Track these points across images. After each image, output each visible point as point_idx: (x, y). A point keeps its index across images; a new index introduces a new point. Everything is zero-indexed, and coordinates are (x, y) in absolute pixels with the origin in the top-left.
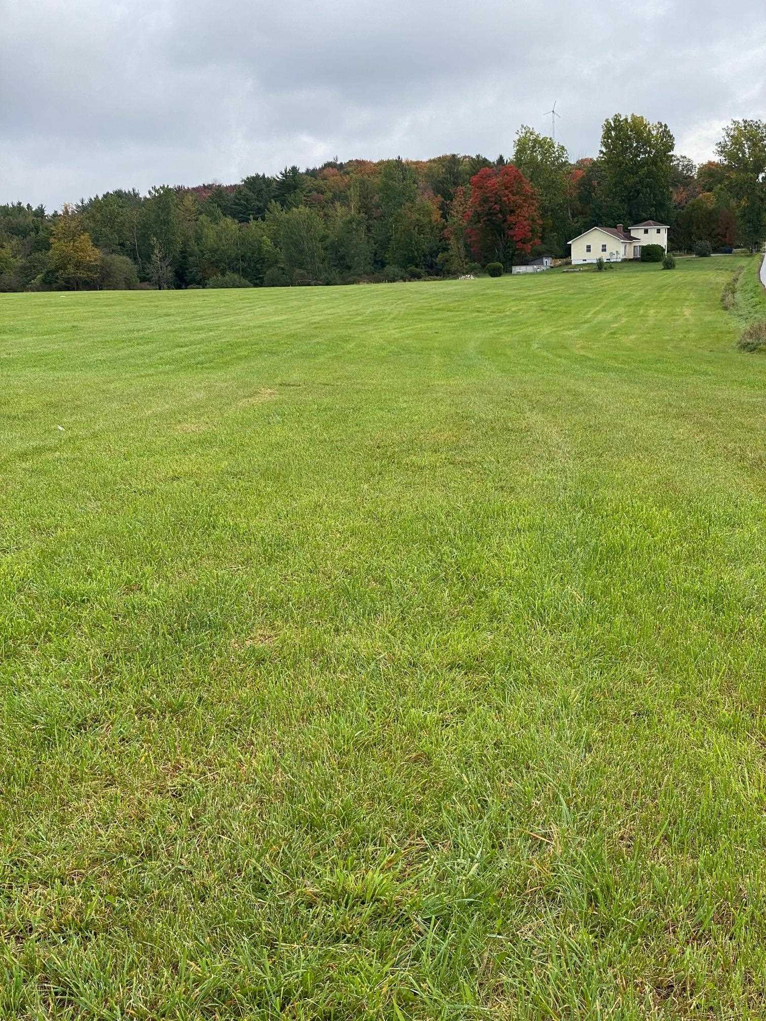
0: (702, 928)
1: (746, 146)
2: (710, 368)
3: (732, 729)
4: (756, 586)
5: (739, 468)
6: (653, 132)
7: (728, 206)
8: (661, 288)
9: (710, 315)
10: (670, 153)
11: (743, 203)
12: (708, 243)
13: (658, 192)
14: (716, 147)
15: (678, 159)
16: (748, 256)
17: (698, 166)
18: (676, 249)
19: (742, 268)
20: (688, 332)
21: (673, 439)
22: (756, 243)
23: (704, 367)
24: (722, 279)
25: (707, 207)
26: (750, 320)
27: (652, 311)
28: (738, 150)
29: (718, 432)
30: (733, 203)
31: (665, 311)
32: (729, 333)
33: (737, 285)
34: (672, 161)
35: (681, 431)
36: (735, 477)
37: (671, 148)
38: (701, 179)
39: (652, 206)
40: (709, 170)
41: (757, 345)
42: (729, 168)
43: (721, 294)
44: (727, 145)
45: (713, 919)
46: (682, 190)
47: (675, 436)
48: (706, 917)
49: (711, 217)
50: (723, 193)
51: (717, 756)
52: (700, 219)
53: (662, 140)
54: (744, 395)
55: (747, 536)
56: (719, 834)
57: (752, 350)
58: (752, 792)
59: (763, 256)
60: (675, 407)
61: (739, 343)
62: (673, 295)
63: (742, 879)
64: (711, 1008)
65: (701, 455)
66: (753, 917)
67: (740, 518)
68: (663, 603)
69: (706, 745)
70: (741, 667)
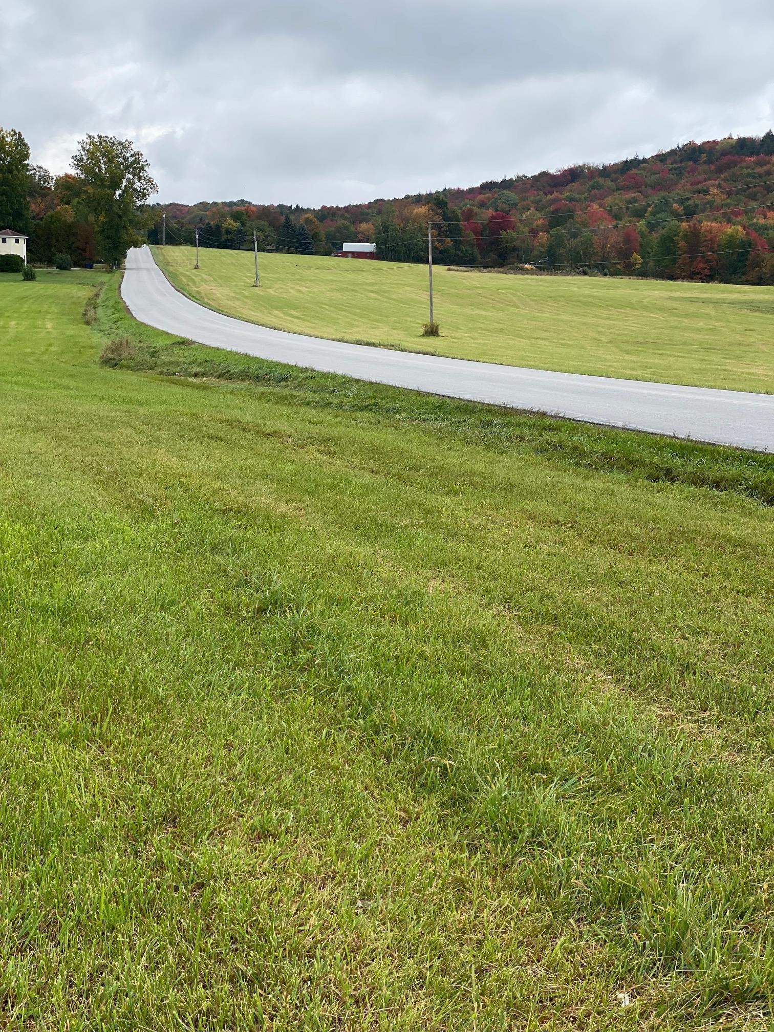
0: (28, 940)
1: (102, 161)
2: (72, 382)
3: (72, 739)
4: (105, 598)
5: (95, 482)
6: (7, 139)
7: (86, 221)
8: (22, 299)
9: (73, 329)
10: (25, 162)
11: (101, 218)
12: (68, 256)
13: (15, 201)
14: (73, 160)
15: (34, 169)
16: (109, 272)
17: (55, 178)
18: (36, 261)
19: (103, 283)
20: (50, 345)
21: (30, 453)
22: (116, 260)
23: (65, 381)
24: (83, 293)
25: (66, 220)
26: (111, 335)
27: (13, 323)
28: (94, 164)
29: (76, 446)
30: (91, 218)
31: (26, 323)
32: (92, 347)
33: (99, 301)
34: (27, 170)
35: (39, 444)
36: (91, 491)
37: (27, 156)
38: (58, 191)
39: (9, 214)
40: (66, 183)
41: (118, 361)
42: (85, 182)
43: (83, 309)
44: (83, 159)
45: (39, 928)
46: (40, 200)
47: (32, 450)
48: (32, 928)
49: (70, 230)
50: (81, 207)
51: (55, 768)
52: (59, 232)
53: (16, 148)
54: (104, 410)
55: (99, 547)
56: (51, 844)
57: (114, 366)
58: (87, 799)
59: (124, 273)
60: (34, 421)
61: (101, 358)
62: (34, 307)
63: (71, 885)
64: (31, 1017)
65: (57, 468)
66: (79, 922)
67: (93, 532)
68: (9, 619)
69: (45, 758)
70: (84, 676)
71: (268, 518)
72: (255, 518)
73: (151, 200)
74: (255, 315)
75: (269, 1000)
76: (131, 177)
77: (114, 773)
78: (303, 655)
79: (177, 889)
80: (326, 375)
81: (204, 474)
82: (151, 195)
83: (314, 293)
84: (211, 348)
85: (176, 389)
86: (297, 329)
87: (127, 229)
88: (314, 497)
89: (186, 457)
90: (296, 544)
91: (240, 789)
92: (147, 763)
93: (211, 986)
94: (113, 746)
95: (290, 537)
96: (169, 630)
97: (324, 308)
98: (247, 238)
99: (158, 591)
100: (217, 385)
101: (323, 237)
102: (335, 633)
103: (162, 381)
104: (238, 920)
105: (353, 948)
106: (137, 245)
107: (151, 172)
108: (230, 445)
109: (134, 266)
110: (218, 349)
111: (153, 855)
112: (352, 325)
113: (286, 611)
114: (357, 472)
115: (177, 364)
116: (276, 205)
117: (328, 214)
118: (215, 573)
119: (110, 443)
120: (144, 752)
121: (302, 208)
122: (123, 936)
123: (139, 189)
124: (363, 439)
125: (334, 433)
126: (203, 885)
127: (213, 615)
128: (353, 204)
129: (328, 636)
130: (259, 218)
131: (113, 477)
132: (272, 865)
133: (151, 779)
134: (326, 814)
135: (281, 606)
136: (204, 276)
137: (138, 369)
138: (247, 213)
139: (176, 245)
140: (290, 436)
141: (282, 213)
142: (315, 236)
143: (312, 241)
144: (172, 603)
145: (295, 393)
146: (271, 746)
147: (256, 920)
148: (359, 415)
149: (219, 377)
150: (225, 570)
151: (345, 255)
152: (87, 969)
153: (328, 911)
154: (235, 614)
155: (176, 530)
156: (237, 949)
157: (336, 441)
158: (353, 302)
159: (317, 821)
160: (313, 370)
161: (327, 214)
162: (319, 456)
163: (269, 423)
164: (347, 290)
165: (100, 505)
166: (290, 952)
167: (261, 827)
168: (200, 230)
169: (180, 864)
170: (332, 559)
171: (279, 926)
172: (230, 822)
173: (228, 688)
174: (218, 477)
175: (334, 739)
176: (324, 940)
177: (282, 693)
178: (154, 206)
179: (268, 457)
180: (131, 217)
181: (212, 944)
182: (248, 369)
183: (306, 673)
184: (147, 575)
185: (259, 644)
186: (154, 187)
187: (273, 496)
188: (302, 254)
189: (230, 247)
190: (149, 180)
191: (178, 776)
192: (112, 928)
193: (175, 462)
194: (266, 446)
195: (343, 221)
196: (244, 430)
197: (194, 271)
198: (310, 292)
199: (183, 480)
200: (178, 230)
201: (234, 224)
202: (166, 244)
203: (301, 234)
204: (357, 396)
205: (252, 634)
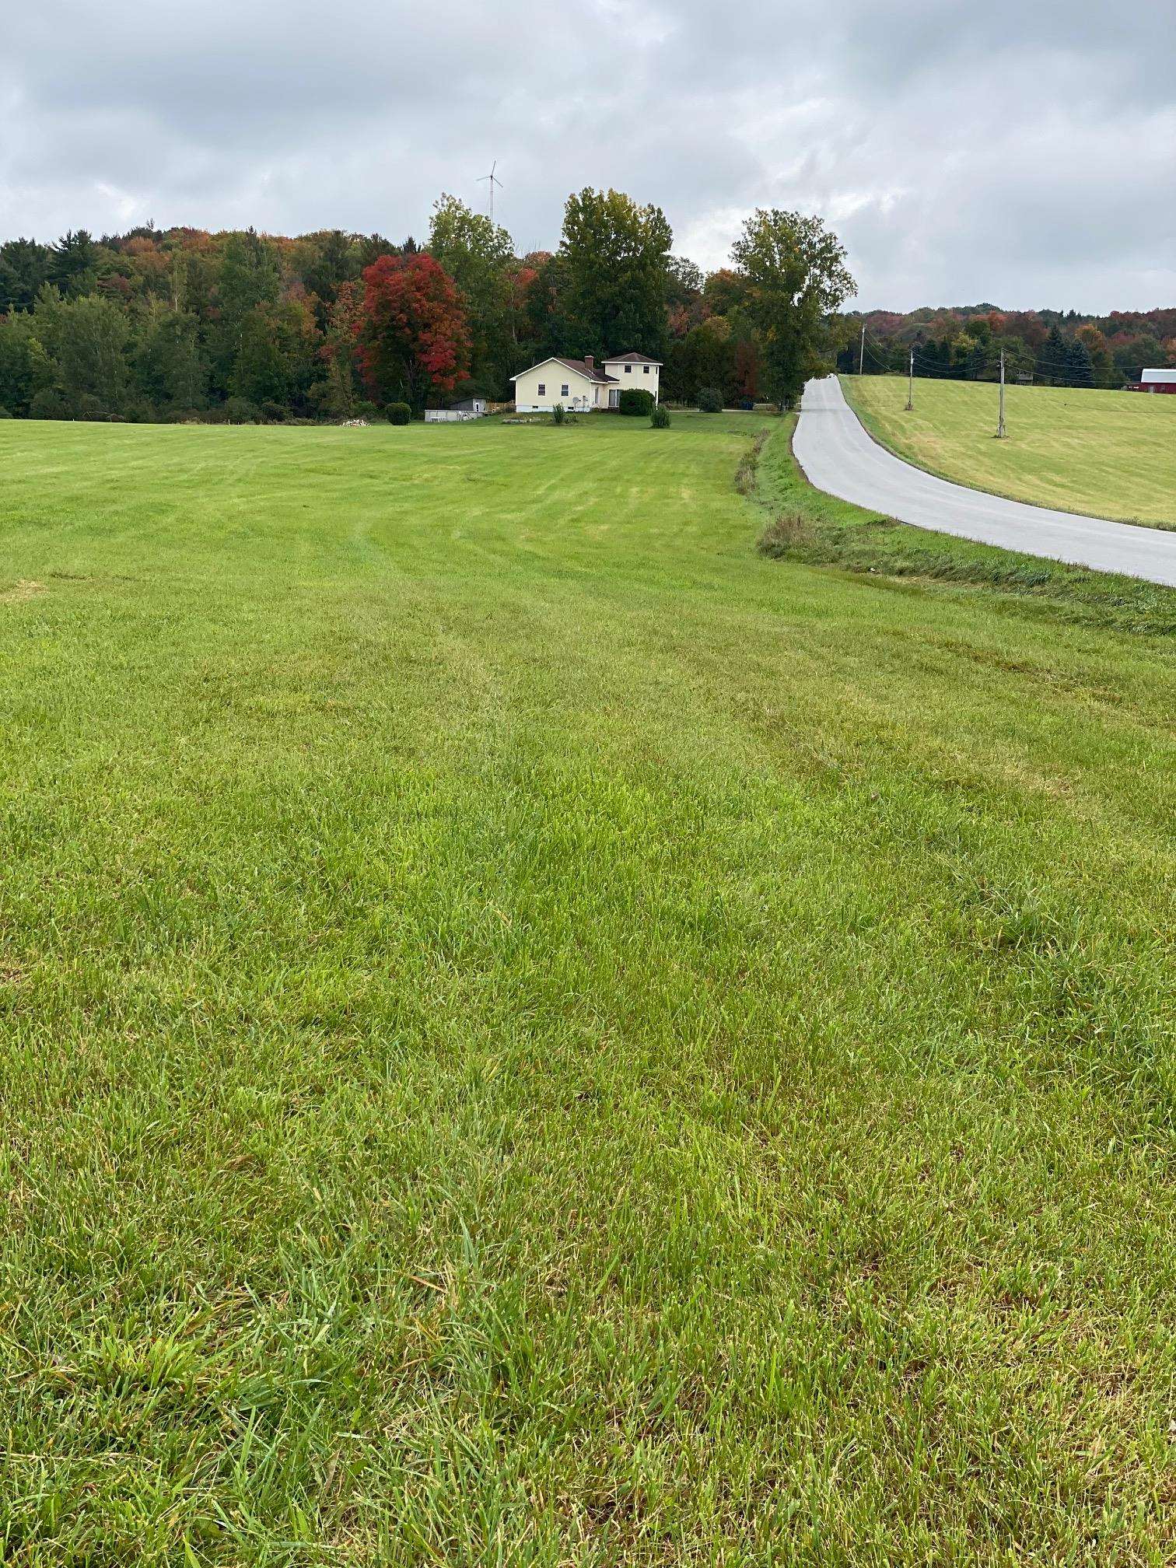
0: (662, 1416)
1: (776, 249)
2: (716, 579)
3: (721, 1118)
4: (766, 908)
5: (751, 731)
6: (640, 219)
7: (748, 337)
8: (649, 455)
9: (720, 500)
10: (664, 253)
11: (770, 335)
12: (719, 392)
13: (646, 310)
14: (733, 249)
15: (677, 263)
16: (776, 416)
17: (706, 276)
18: (672, 399)
19: (766, 432)
20: (687, 523)
21: (657, 683)
22: (788, 397)
23: (707, 578)
24: (737, 446)
25: (718, 339)
26: (776, 510)
27: (634, 490)
28: (765, 255)
29: (723, 675)
30: (756, 335)
31: (652, 490)
32: (747, 528)
33: (759, 458)
34: (667, 265)
35: (670, 671)
36: (745, 744)
37: (667, 244)
38: (710, 296)
39: (638, 331)
40: (722, 283)
41: (785, 548)
42: (750, 281)
43: (736, 470)
44: (748, 247)
45: (677, 1401)
46: (682, 309)
47: (660, 679)
48: (667, 1399)
49: (723, 353)
50: (741, 318)
51: (697, 1158)
52: (707, 356)
53: (654, 232)
54: (764, 622)
55: (758, 831)
56: (693, 1274)
57: (777, 556)
58: (746, 1212)
59: (798, 417)
60: (663, 635)
61: (759, 543)
62: (667, 466)
63: (724, 1342)
64: (668, 1535)
65: (698, 709)
66: (736, 1398)
67: (748, 805)
68: (630, 930)
69: (682, 1143)
70: (738, 1026)
71: (1015, 799)
72: (995, 797)
73: (845, 308)
74: (998, 482)
75: (1031, 1562)
76: (818, 272)
77: (783, 1175)
78: (1075, 1019)
79: (883, 1367)
80: (1107, 577)
81: (916, 725)
82: (847, 299)
83: (1092, 448)
84: (925, 531)
85: (869, 593)
86: (1060, 503)
87: (808, 351)
88: (1088, 769)
89: (886, 698)
90: (1061, 842)
91: (977, 1222)
92: (833, 1166)
93: (939, 1527)
94: (781, 1135)
95: (1049, 830)
96: (862, 963)
97: (1107, 472)
98: (989, 362)
99: (847, 902)
100: (932, 588)
101: (1110, 358)
102: (1126, 987)
103: (850, 580)
104: (979, 1428)
105: (1163, 1496)
106: (820, 374)
107: (847, 264)
108: (955, 681)
109: (814, 406)
110: (936, 533)
111: (846, 1309)
112: (1150, 499)
113: (1045, 947)
114: (1157, 731)
115: (873, 555)
116: (1037, 311)
117: (1121, 324)
118: (934, 880)
119: (773, 674)
120: (828, 1148)
121: (1079, 315)
122: (802, 1428)
123: (828, 290)
124: (1167, 680)
125: (1120, 668)
126: (923, 1365)
127: (931, 944)
128: (1163, 308)
129: (1115, 991)
130: (1010, 331)
131: (778, 724)
132: (1030, 1348)
133: (838, 1191)
134: (1115, 1276)
135: (1039, 937)
136: (920, 422)
137: (815, 562)
138: (992, 324)
139: (878, 374)
140: (1049, 671)
141: (1046, 324)
142: (1098, 359)
143: (1093, 367)
144: (869, 922)
145: (1056, 603)
146: (1025, 1159)
147: (1008, 1432)
148: (1159, 640)
149: (936, 576)
150: (950, 877)
151: (1145, 387)
152: (750, 1474)
153: (1123, 1433)
154: (965, 945)
155: (874, 809)
156: (978, 1473)
157: (1123, 681)
158: (1152, 462)
159: (1101, 1286)
160: (1086, 569)
161: (1119, 324)
162: (1096, 704)
163: (1015, 650)
164: (1144, 443)
165: (758, 766)
166: (1062, 1488)
167: (1011, 1286)
168: (917, 350)
169: (886, 1329)
170: (1119, 869)
171: (1043, 1445)
172: (961, 1272)
173: (956, 1061)
174: (935, 731)
175: (1126, 1157)
176: (1116, 1477)
177: (1041, 1076)
178: (849, 315)
179: (1013, 702)
180: (815, 332)
181: (939, 1460)
182: (983, 564)
183: (1079, 1047)
184: (829, 878)
185: (1003, 996)
186: (852, 287)
187: (1023, 764)
188: (1074, 386)
189: (963, 377)
190: (845, 277)
191: (881, 1191)
192: (786, 1416)
193: (869, 705)
194: (1011, 686)
195: (1144, 336)
196: (976, 659)
197: (904, 414)
198: (1084, 446)
199: (884, 734)
200: (884, 351)
201: (971, 341)
202: (865, 372)
203: (1075, 356)
204: (1157, 610)
205: (992, 979)
